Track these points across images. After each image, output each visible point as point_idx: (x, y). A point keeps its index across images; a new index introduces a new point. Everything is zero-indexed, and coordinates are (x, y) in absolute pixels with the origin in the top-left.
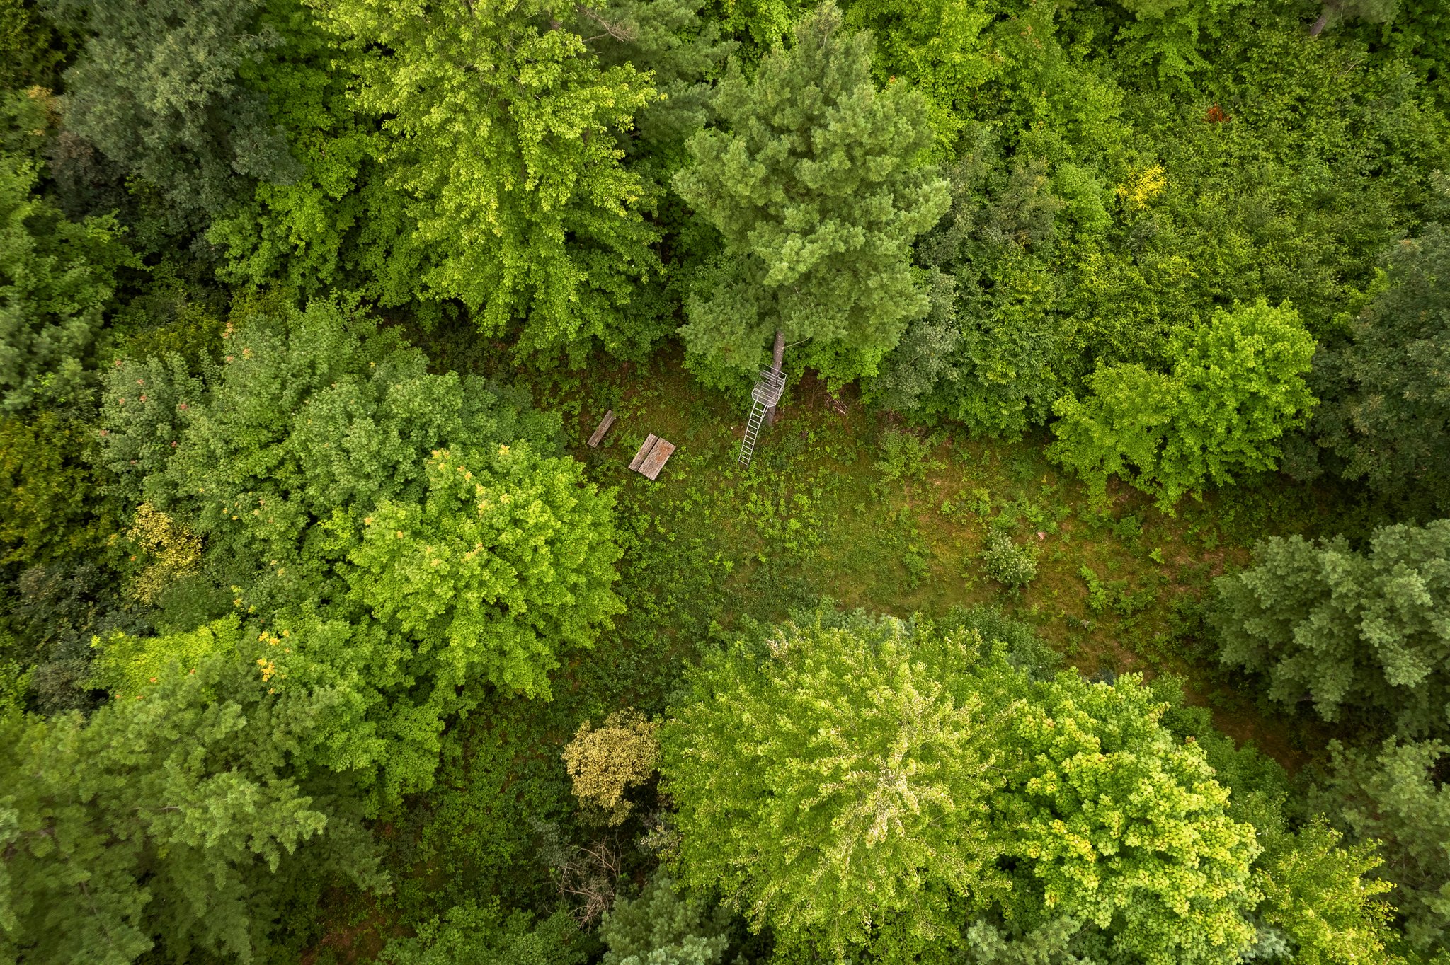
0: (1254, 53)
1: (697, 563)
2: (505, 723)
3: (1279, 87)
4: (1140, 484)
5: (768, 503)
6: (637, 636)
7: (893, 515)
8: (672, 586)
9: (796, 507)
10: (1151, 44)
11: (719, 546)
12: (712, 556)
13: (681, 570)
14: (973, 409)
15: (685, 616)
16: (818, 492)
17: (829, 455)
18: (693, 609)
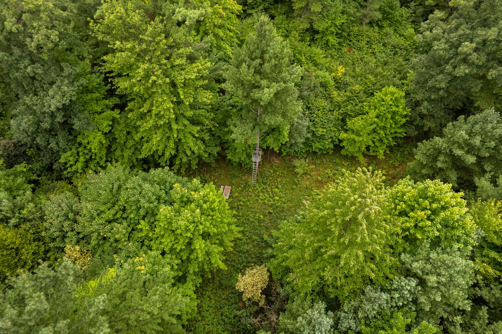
0: (352, 33)
1: (251, 219)
2: (208, 292)
3: (361, 40)
4: (371, 153)
5: (266, 194)
6: (241, 249)
7: (305, 186)
8: (246, 229)
9: (275, 193)
10: (324, 38)
11: (256, 213)
12: (255, 216)
13: (247, 224)
14: (317, 145)
15: (254, 237)
16: (280, 186)
17: (279, 175)
18: (256, 234)
